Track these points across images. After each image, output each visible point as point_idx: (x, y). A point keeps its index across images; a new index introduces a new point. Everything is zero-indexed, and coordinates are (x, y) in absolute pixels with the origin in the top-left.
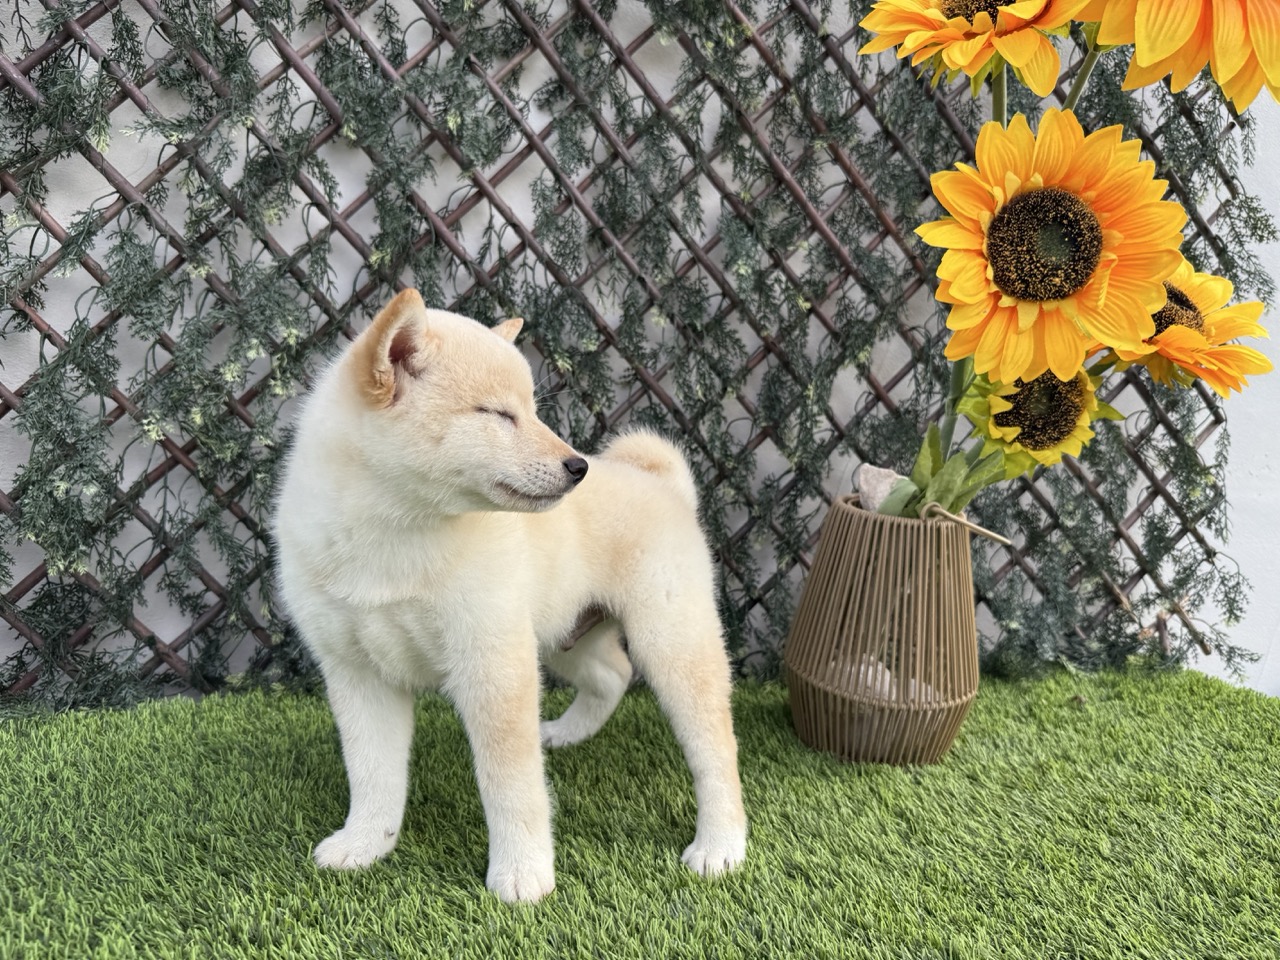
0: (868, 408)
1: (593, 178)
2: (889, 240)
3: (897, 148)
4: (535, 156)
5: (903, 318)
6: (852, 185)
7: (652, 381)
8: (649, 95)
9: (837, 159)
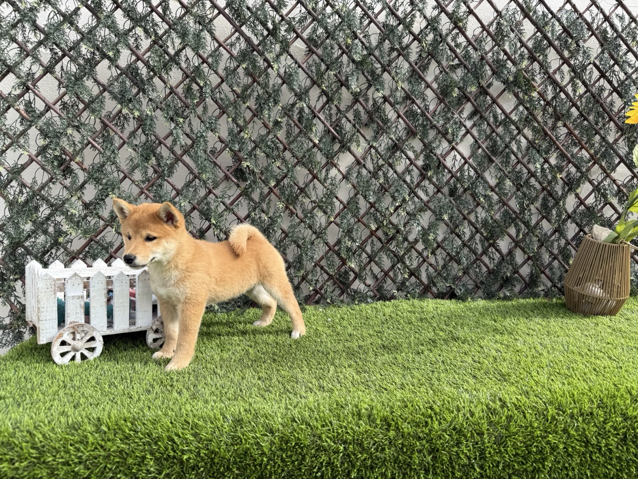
0: (578, 207)
1: (486, 140)
2: (583, 150)
3: (585, 119)
4: (469, 135)
5: (589, 176)
6: (570, 133)
7: (506, 202)
8: (504, 112)
9: (565, 125)
